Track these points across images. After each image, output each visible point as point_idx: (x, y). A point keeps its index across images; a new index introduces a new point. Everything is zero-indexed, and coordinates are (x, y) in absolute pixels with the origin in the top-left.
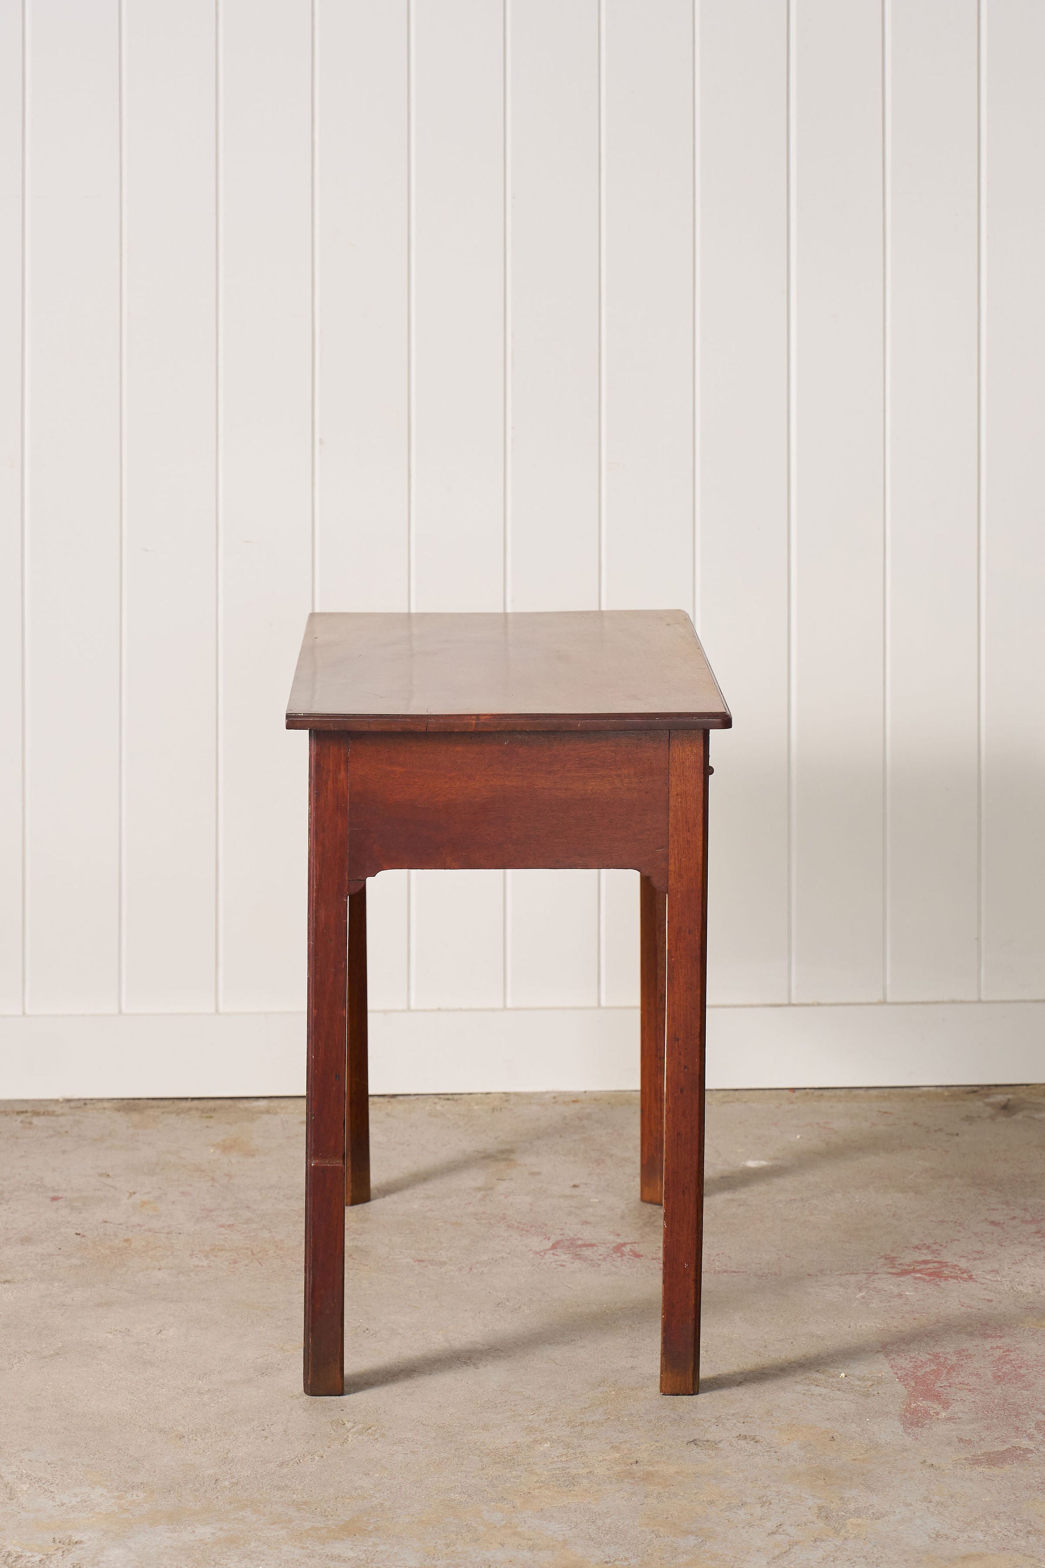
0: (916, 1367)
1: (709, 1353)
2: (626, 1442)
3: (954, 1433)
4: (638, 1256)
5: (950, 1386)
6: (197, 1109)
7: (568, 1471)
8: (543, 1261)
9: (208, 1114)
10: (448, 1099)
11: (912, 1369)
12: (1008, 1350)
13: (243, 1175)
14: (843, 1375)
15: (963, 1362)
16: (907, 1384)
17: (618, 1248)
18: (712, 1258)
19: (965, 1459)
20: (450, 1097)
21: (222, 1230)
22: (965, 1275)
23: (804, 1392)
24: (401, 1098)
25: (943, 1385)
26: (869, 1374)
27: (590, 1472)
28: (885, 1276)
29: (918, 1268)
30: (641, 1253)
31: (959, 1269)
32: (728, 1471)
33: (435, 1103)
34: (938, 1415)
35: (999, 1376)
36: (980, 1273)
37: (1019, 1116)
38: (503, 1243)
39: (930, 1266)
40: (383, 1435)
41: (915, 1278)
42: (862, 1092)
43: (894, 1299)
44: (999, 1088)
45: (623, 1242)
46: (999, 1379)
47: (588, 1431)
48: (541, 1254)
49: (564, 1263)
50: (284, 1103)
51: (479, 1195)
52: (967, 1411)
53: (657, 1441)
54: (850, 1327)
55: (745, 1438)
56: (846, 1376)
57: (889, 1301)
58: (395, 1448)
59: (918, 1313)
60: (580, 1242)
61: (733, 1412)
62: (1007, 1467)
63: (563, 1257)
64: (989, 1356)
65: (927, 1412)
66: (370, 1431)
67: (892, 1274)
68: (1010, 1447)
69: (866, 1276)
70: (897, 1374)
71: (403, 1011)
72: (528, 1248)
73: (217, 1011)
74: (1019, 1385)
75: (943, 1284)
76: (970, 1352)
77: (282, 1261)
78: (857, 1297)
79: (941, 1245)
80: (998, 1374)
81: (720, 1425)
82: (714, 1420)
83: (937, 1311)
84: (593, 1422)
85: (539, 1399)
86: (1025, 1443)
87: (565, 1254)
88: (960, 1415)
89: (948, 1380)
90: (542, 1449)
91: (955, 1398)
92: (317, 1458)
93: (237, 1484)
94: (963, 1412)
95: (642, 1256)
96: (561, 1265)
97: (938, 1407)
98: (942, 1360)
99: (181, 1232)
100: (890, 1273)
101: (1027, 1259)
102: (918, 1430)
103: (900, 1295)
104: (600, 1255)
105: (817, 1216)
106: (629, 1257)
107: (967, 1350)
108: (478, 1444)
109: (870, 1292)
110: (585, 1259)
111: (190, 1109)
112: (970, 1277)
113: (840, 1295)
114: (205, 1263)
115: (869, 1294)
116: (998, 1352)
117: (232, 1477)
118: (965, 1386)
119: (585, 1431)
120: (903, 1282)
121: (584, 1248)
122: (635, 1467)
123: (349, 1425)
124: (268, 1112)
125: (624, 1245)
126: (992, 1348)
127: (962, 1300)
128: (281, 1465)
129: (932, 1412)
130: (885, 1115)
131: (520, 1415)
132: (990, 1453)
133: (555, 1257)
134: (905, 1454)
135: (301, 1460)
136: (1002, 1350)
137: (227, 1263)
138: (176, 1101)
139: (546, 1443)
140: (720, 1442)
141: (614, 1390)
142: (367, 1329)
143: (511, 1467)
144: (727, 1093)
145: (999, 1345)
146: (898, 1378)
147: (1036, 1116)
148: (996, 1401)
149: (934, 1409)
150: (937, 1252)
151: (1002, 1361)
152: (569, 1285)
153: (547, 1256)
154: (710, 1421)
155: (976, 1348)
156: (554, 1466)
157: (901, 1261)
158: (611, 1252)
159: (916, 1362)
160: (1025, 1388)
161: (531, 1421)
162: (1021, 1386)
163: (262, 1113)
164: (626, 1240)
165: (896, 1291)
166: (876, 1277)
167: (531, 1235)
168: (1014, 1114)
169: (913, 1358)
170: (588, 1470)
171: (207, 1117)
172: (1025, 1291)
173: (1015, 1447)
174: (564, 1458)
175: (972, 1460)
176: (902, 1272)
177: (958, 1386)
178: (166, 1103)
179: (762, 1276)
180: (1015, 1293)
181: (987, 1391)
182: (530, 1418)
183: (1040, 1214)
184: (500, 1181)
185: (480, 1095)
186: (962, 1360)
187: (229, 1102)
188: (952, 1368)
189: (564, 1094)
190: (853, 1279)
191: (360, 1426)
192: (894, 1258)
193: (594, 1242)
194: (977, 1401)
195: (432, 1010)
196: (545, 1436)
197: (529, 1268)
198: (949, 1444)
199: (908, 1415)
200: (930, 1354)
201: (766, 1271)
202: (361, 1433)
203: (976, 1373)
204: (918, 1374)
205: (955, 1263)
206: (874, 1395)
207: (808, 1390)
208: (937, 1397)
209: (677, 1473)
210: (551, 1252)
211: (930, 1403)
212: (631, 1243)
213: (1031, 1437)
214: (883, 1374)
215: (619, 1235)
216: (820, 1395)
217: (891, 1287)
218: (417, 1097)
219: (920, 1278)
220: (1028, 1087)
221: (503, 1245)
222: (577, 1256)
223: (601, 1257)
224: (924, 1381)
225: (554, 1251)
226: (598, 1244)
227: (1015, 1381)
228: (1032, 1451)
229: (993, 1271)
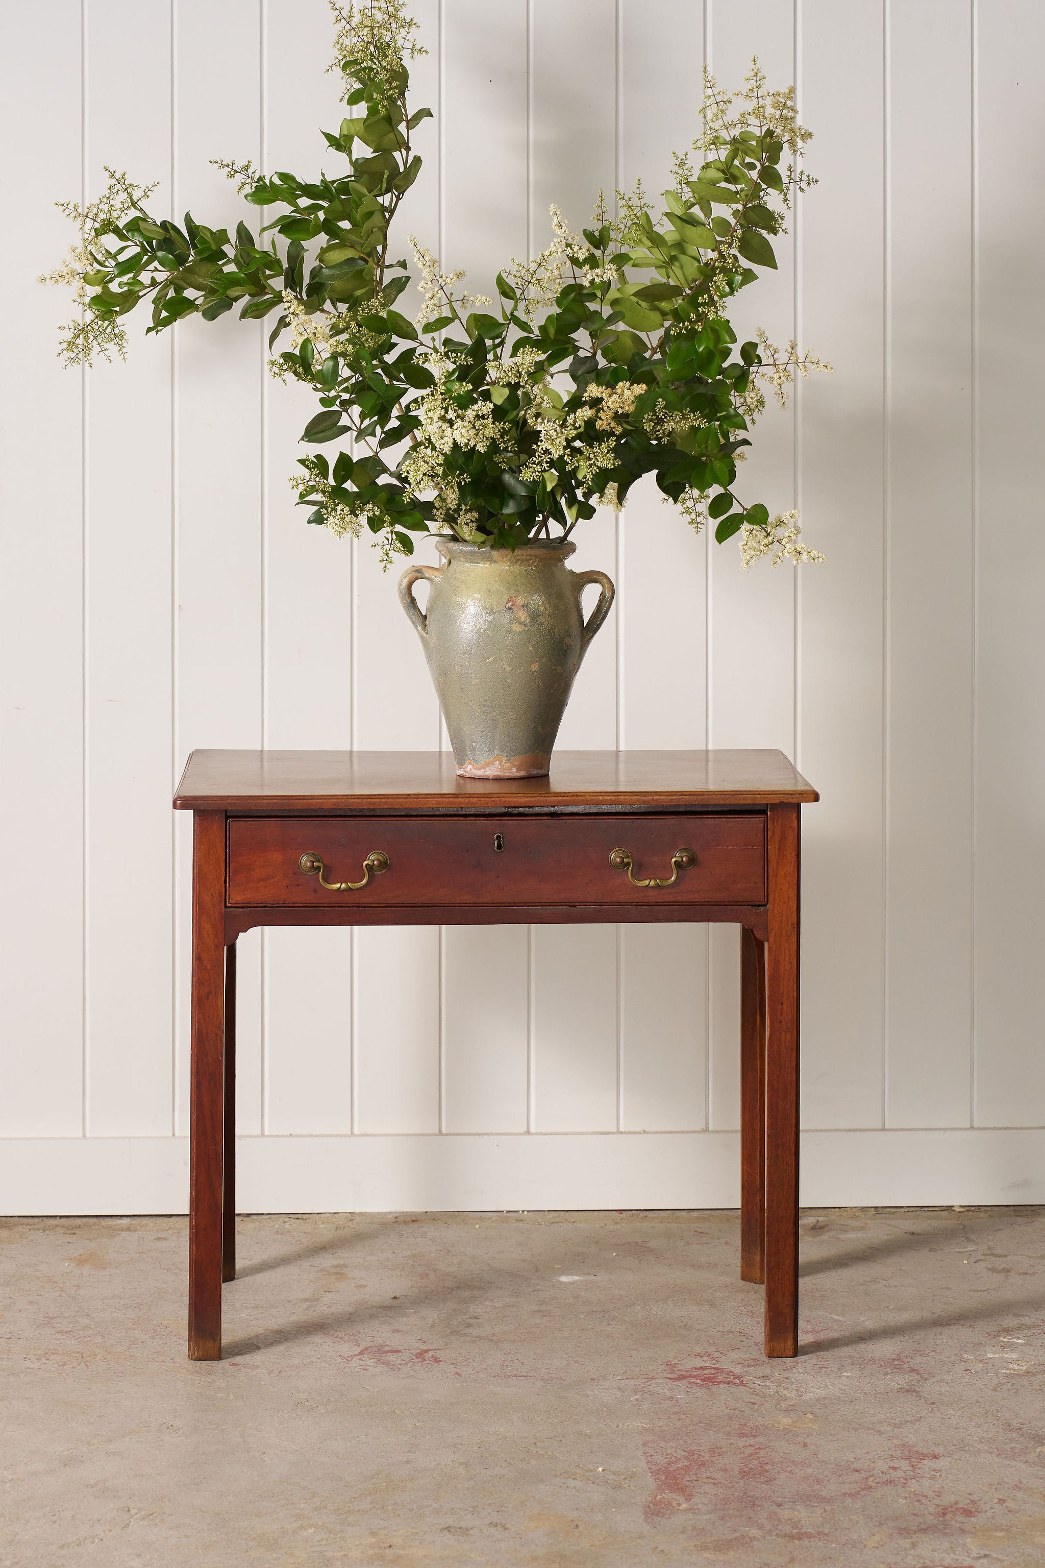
0: (670, 1463)
1: (481, 1449)
2: (384, 1528)
3: (691, 1522)
4: (437, 1361)
5: (697, 1480)
6: (63, 1226)
7: (324, 1553)
8: (349, 1365)
9: (72, 1231)
10: (298, 1218)
11: (666, 1465)
12: (759, 1448)
13: (91, 1286)
14: (600, 1469)
15: (715, 1458)
16: (658, 1478)
17: (421, 1355)
18: (506, 1364)
19: (695, 1546)
20: (299, 1216)
21: (59, 1336)
22: (737, 1381)
23: (561, 1484)
24: (254, 1217)
25: (691, 1479)
26: (625, 1468)
27: (345, 1555)
28: (661, 1381)
29: (695, 1374)
30: (441, 1359)
31: (733, 1375)
32: (473, 1555)
33: (284, 1222)
34: (679, 1506)
35: (744, 1472)
36: (751, 1378)
37: (825, 1237)
38: (316, 1348)
39: (707, 1372)
40: (162, 1521)
41: (690, 1383)
42: (684, 1213)
43: (665, 1402)
44: (813, 1211)
45: (427, 1349)
46: (744, 1474)
47: (352, 1518)
48: (349, 1359)
49: (368, 1367)
50: (145, 1221)
51: (304, 1305)
52: (707, 1502)
53: (413, 1528)
54: (618, 1427)
55: (496, 1525)
56: (603, 1470)
57: (660, 1403)
58: (171, 1532)
59: (684, 1414)
60: (387, 1349)
61: (490, 1502)
62: (732, 1553)
63: (369, 1362)
64: (740, 1453)
65: (670, 1504)
66: (151, 1517)
67: (670, 1379)
68: (738, 1535)
69: (644, 1380)
70: (651, 1469)
71: (258, 1136)
72: (338, 1354)
73: (84, 1136)
74: (762, 1479)
75: (713, 1389)
76: (723, 1450)
77: (108, 1364)
78: (632, 1399)
79: (722, 1353)
80: (745, 1470)
81: (476, 1514)
82: (471, 1509)
83: (701, 1412)
84: (359, 1511)
85: (314, 1490)
86: (754, 1532)
87: (371, 1359)
88: (700, 1506)
89: (696, 1475)
90: (305, 1534)
91: (699, 1491)
92: (97, 1541)
93: (17, 1563)
94: (703, 1504)
95: (441, 1361)
96: (364, 1369)
97: (681, 1499)
98: (696, 1456)
99: (21, 1337)
100: (667, 1378)
101: (797, 1366)
102: (657, 1519)
103: (671, 1399)
104: (403, 1360)
105: (614, 1326)
106: (429, 1362)
107: (721, 1448)
108: (248, 1529)
109: (645, 1395)
110: (387, 1364)
111: (57, 1226)
112: (741, 1382)
113: (616, 1398)
114: (36, 1365)
115: (643, 1397)
116: (750, 1450)
117: (15, 1557)
118: (712, 1481)
119: (349, 1519)
120: (677, 1386)
121: (390, 1354)
122: (387, 1551)
123: (133, 1512)
124: (128, 1229)
125: (427, 1351)
126: (744, 1446)
127: (727, 1403)
128: (62, 1547)
129: (674, 1504)
130: (701, 1235)
131: (293, 1504)
132: (719, 1541)
133: (361, 1361)
134: (640, 1541)
135: (82, 1543)
136: (754, 1448)
137: (56, 1366)
138: (45, 1219)
139: (311, 1529)
140: (471, 1529)
141: (385, 1482)
142: (172, 1426)
143: (273, 1550)
144: (558, 1213)
145: (751, 1444)
146: (651, 1473)
147: (842, 1237)
148: (736, 1494)
149: (677, 1500)
150: (717, 1359)
151: (751, 1458)
152: (368, 1388)
153: (353, 1361)
154: (467, 1510)
155: (729, 1446)
156: (313, 1549)
157: (680, 1367)
158: (414, 1357)
159: (671, 1458)
160: (766, 1482)
161: (301, 1509)
162: (763, 1481)
163: (123, 1230)
164: (430, 1347)
165: (668, 1393)
166: (654, 1381)
167: (343, 1342)
168: (821, 1235)
169: (670, 1454)
170: (343, 1553)
171: (70, 1234)
172: (789, 1395)
173: (743, 1535)
174: (324, 1542)
175: (701, 1546)
176: (679, 1378)
177: (704, 1481)
178: (36, 1220)
179: (548, 1380)
180: (779, 1396)
181: (730, 1485)
182: (302, 1506)
183: (821, 1325)
184: (327, 1293)
185: (328, 1215)
186: (715, 1456)
187: (95, 1220)
188: (703, 1464)
189: (406, 1214)
190: (632, 1383)
191: (144, 1513)
192: (675, 1364)
193: (400, 1348)
194: (719, 1494)
195: (284, 1136)
196: (311, 1522)
197: (334, 1372)
198: (683, 1532)
199: (652, 1506)
200: (685, 1451)
201: (553, 1375)
202: (143, 1519)
203: (724, 1468)
204: (671, 1469)
205: (731, 1369)
206: (625, 1488)
207: (564, 1483)
208: (682, 1490)
209: (425, 1556)
210: (359, 1357)
211: (674, 1496)
212: (435, 1350)
213: (761, 1527)
214: (638, 1469)
215: (425, 1342)
216: (575, 1488)
217: (665, 1390)
218: (270, 1216)
219: (694, 1383)
220: (840, 1210)
221: (315, 1351)
222: (380, 1362)
223: (403, 1362)
224: (674, 1476)
225: (361, 1357)
226: (403, 1351)
227: (758, 1476)
228: (758, 1540)
229: (763, 1377)
